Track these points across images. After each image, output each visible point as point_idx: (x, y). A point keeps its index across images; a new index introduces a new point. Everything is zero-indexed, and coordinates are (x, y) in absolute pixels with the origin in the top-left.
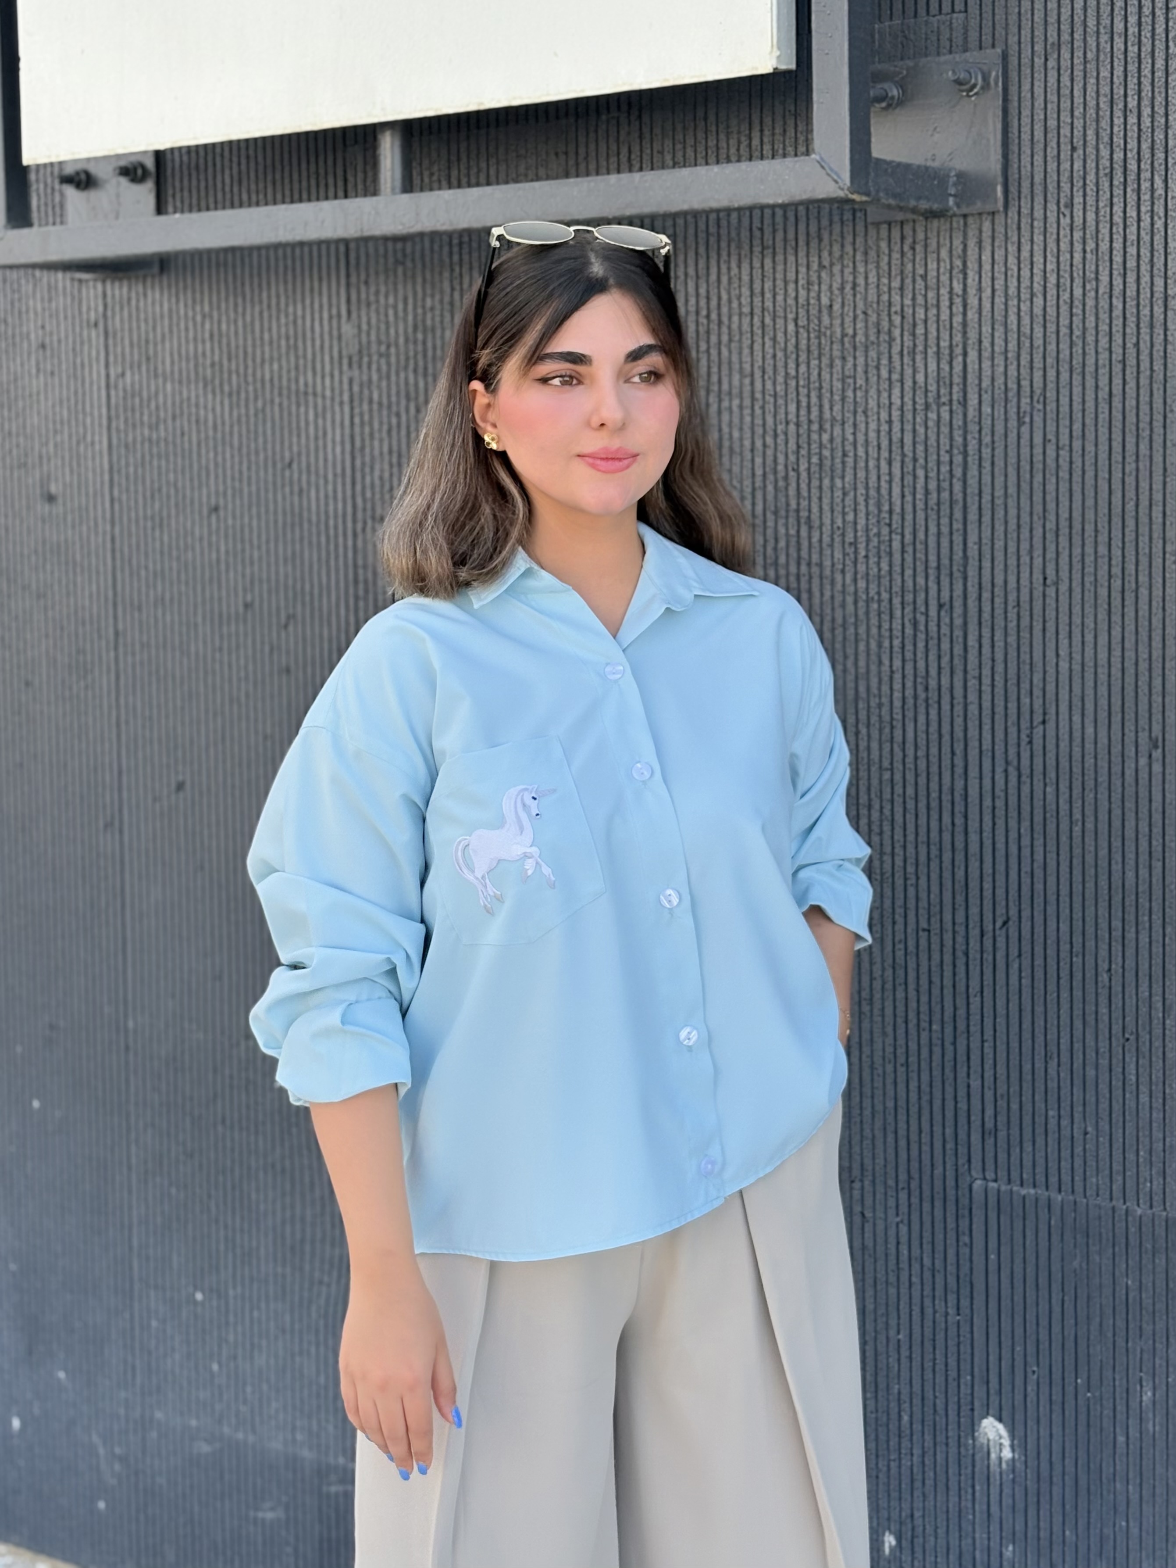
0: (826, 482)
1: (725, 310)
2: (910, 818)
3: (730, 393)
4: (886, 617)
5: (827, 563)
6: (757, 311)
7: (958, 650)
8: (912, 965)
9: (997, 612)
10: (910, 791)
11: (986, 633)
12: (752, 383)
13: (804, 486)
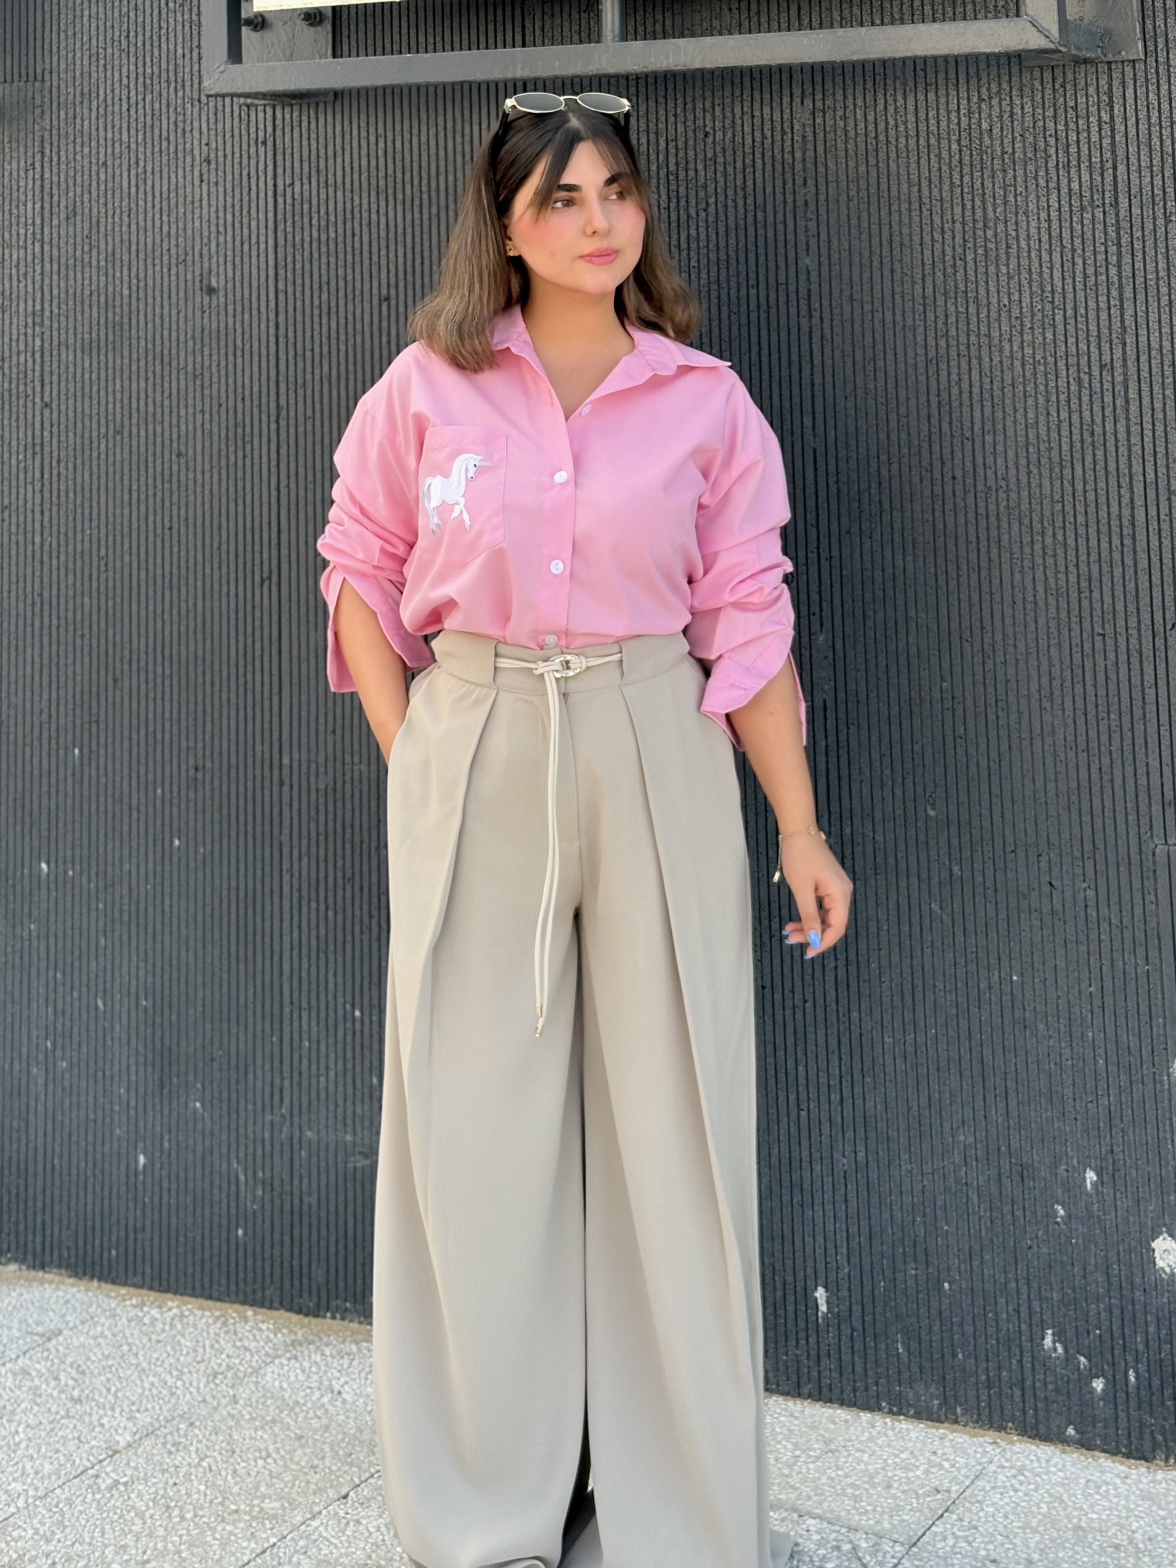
0: (992, 269)
1: (892, 133)
2: (1082, 541)
3: (899, 198)
4: (1052, 377)
5: (995, 334)
6: (923, 134)
7: (1120, 402)
8: (1088, 664)
9: (1154, 370)
10: (1081, 519)
11: (1145, 388)
12: (920, 191)
13: (971, 272)
